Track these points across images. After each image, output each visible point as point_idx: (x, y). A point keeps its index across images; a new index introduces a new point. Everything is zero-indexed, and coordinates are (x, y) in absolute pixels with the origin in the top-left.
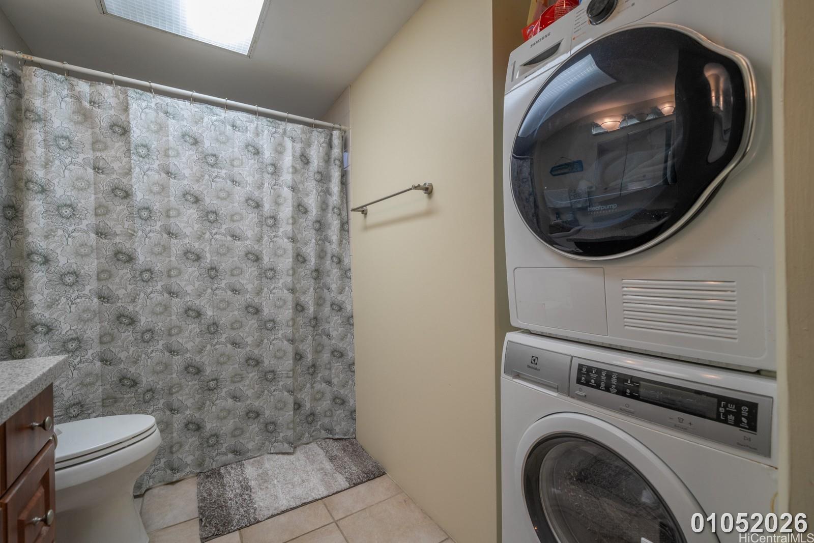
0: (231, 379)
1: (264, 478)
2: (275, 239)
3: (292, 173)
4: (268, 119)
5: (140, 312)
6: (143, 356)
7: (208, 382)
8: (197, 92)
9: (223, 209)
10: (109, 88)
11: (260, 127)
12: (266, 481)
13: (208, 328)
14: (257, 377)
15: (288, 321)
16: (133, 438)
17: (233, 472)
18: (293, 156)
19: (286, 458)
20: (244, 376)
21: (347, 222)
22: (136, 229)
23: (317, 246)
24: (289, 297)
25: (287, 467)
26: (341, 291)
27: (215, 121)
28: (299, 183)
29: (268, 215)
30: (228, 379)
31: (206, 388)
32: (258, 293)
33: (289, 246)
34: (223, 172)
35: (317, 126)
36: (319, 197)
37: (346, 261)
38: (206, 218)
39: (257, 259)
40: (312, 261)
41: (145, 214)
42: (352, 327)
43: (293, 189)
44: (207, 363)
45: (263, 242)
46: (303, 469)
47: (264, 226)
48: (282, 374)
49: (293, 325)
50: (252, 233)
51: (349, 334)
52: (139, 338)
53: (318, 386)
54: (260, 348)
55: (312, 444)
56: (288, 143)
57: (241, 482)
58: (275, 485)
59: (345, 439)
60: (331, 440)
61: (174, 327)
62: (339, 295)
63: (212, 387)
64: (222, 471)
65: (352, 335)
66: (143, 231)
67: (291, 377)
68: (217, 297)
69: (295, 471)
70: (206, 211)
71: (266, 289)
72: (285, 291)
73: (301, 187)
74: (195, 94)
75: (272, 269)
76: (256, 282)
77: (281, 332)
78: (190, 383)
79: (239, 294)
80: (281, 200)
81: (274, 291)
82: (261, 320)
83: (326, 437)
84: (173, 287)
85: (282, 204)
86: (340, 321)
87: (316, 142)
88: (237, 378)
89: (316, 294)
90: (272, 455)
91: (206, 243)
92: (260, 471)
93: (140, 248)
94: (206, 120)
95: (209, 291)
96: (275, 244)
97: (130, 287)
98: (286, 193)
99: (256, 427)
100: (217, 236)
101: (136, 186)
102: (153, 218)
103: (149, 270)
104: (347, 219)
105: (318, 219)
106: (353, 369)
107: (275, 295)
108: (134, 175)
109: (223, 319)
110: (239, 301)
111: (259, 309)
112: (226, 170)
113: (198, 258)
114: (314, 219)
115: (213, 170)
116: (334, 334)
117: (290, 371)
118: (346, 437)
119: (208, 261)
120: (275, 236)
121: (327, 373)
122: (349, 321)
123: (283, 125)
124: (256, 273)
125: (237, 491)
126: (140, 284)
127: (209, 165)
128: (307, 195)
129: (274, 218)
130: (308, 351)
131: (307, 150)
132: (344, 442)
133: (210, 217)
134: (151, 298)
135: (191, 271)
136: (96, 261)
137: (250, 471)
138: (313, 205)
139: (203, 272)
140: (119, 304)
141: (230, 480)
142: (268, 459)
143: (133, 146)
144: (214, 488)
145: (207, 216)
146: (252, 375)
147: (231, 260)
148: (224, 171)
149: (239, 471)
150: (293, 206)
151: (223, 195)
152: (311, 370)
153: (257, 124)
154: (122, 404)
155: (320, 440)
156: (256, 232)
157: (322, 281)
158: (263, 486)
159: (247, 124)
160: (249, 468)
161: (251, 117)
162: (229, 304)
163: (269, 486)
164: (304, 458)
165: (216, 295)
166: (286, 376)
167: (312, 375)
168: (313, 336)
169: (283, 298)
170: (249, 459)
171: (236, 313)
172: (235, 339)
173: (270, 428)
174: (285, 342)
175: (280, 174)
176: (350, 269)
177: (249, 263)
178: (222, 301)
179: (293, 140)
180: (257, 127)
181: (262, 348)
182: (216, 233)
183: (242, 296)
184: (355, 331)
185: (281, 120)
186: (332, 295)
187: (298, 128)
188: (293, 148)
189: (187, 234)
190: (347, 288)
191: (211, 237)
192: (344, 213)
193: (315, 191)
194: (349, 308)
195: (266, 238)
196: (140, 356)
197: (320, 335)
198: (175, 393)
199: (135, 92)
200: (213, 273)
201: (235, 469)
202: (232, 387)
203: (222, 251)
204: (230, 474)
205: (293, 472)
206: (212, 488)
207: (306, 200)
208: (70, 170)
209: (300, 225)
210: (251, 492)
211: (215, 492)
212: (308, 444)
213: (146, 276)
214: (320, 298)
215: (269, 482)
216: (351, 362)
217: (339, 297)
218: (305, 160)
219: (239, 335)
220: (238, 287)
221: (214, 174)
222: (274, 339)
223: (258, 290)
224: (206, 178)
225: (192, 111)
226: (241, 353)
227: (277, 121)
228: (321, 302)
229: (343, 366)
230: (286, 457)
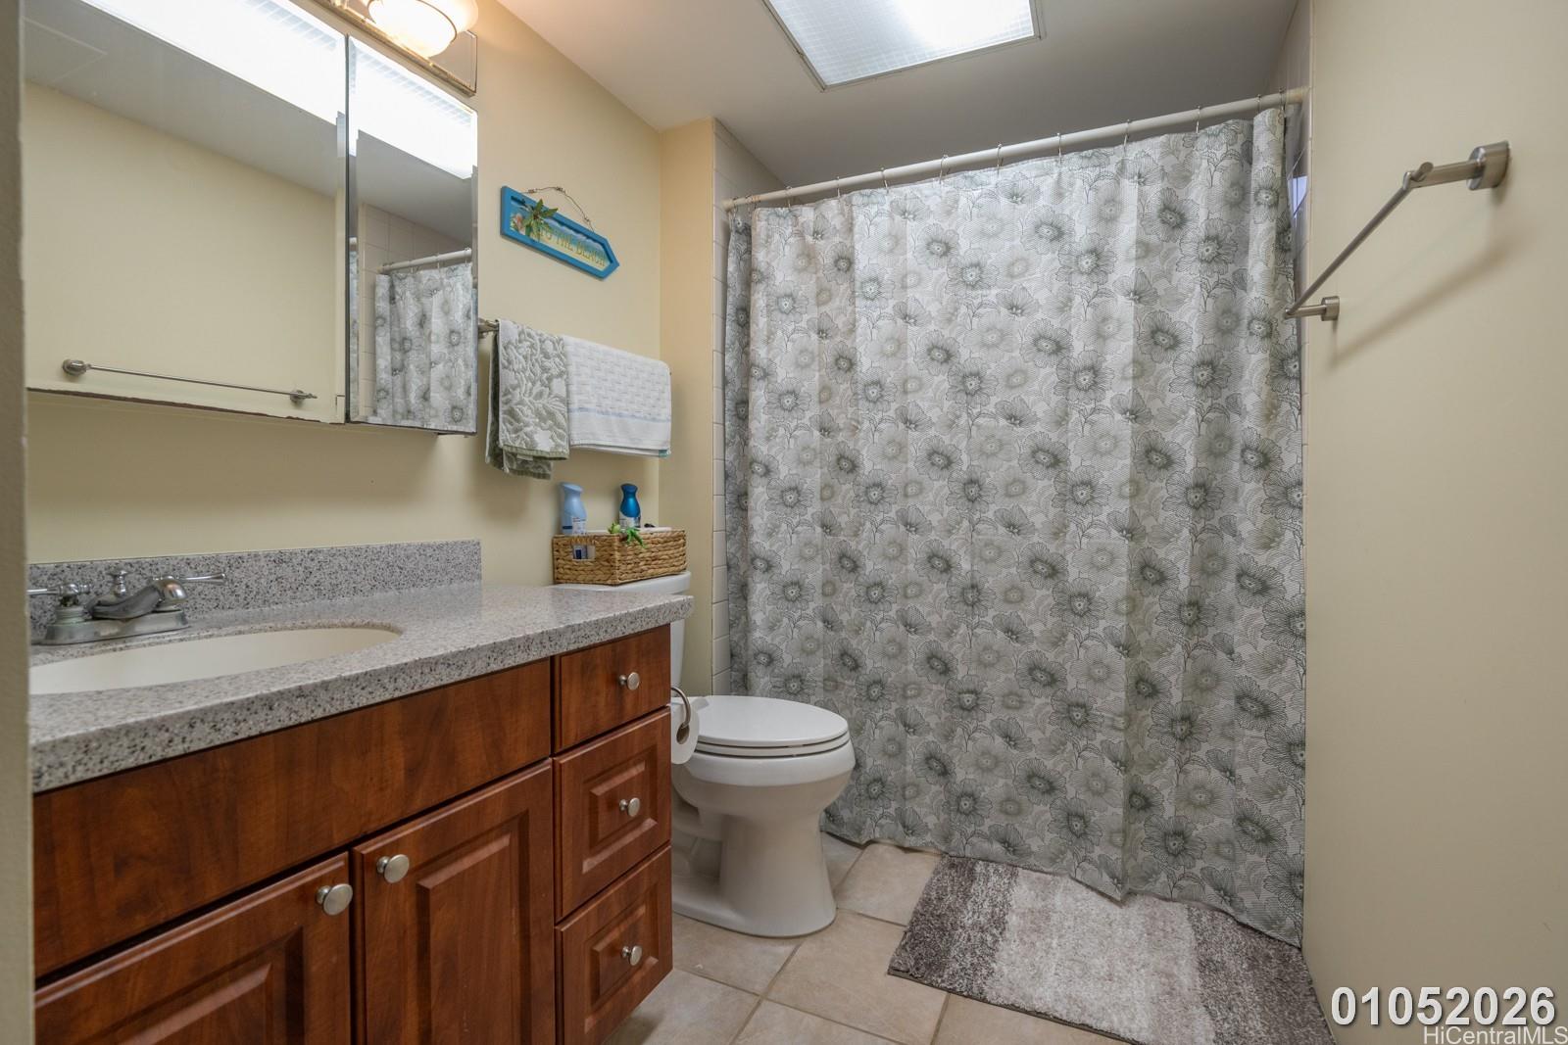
0: (1002, 699)
1: (1040, 921)
2: (1094, 417)
3: (1138, 258)
4: (1084, 153)
5: (865, 553)
6: (869, 624)
7: (960, 693)
8: (950, 156)
9: (993, 365)
10: (833, 202)
11: (1065, 179)
12: (1038, 930)
13: (963, 593)
14: (1049, 708)
15: (1117, 602)
16: (805, 745)
17: (994, 879)
18: (1142, 217)
19: (1103, 906)
20: (1024, 700)
21: (1298, 353)
22: (860, 419)
23: (1204, 425)
24: (1121, 545)
25: (1095, 925)
26: (1269, 541)
27: (979, 198)
28: (1157, 278)
29: (1079, 365)
30: (996, 698)
31: (958, 703)
32: (1055, 534)
33: (1122, 427)
34: (992, 294)
35: (1206, 122)
36: (1210, 301)
37: (1289, 460)
38: (962, 387)
39: (1056, 461)
40: (1189, 464)
41: (873, 392)
42: (1299, 642)
43: (1138, 295)
44: (959, 656)
45: (1070, 424)
46: (1125, 950)
47: (1071, 391)
48: (1103, 716)
49: (1129, 614)
50: (1046, 407)
51: (1291, 662)
52: (862, 594)
53: (1197, 773)
54: (1059, 649)
55: (1177, 905)
56: (1130, 190)
57: (995, 906)
58: (1050, 947)
59: (1270, 937)
60: (1231, 921)
61: (910, 583)
62: (1260, 552)
63: (967, 704)
64: (979, 868)
65: (1301, 663)
66: (870, 420)
67: (1120, 730)
68: (980, 537)
69: (1105, 943)
70: (961, 374)
71: (1073, 527)
72: (1115, 534)
73: (1161, 286)
74: (948, 160)
75: (1087, 484)
76: (1052, 511)
77: (1103, 624)
78: (934, 687)
79: (1018, 533)
80: (1111, 328)
81: (1091, 531)
82: (1062, 592)
83: (1217, 904)
84: (910, 514)
85: (1113, 336)
86: (1261, 621)
87: (1205, 163)
88: (1014, 701)
89: (1197, 545)
90: (1078, 884)
91: (960, 435)
92: (1039, 905)
93: (866, 448)
94: (963, 201)
95: (966, 523)
96: (1095, 427)
97: (853, 511)
98: (1123, 307)
99: (1046, 811)
100: (980, 421)
101: (861, 349)
102: (885, 398)
103: (878, 485)
104: (1295, 344)
105: (1208, 357)
106: (1301, 759)
107: (1092, 541)
108: (859, 331)
109: (990, 579)
110: (1019, 548)
111: (1058, 567)
112: (999, 288)
113: (949, 463)
114: (1195, 359)
115: (974, 293)
116: (1244, 651)
117: (1120, 716)
118: (1269, 933)
119: (964, 468)
120: (1094, 411)
121: (1225, 747)
122: (1291, 623)
123: (1115, 154)
124: (1052, 491)
125: (981, 919)
126: (866, 507)
127: (967, 285)
128: (1179, 302)
129: (1094, 370)
130: (1172, 679)
131: (1181, 194)
132: (1263, 943)
133: (969, 386)
134: (882, 532)
135: (938, 487)
136: (819, 471)
137: (1023, 893)
138: (1193, 325)
139: (957, 488)
140: (842, 538)
141: (982, 891)
142: (1065, 889)
143: (858, 284)
144: (952, 892)
145: (963, 383)
146: (1041, 702)
147: (1006, 465)
148: (994, 291)
149: (1004, 883)
150: (1138, 336)
151: (992, 338)
152: (1179, 729)
153: (1060, 174)
154: (842, 693)
155: (1200, 904)
156: (1053, 405)
157: (1219, 514)
158: (1028, 936)
159: (1038, 181)
160: (1024, 887)
161: (1047, 162)
162: (1000, 551)
163: (1037, 944)
164: (1140, 927)
165: (979, 533)
166: (1110, 723)
167: (1182, 740)
168: (1185, 647)
169: (1109, 548)
170: (1031, 870)
171: (1013, 570)
172: (1010, 623)
173: (1075, 824)
174: (1111, 649)
175: (1109, 268)
176: (1300, 483)
177: (1039, 471)
178: (988, 544)
179: (1141, 179)
180: (1059, 181)
181: (1063, 652)
182: (979, 415)
183: (1024, 538)
184: (1309, 656)
185: (1113, 145)
186: (1242, 550)
187: (1153, 146)
188: (1142, 197)
189: (934, 421)
190: (1288, 535)
191: (971, 423)
192: (1288, 329)
193: (1198, 288)
194: (1292, 589)
195: (1075, 416)
196: (864, 624)
197: (1211, 648)
198: (911, 697)
199: (863, 195)
200: (973, 490)
201: (1000, 875)
202: (1005, 715)
203: (988, 448)
204: (987, 880)
205: (1101, 944)
206: (949, 889)
207: (1175, 316)
208: (794, 341)
209: (1159, 378)
210: (1001, 933)
211: (950, 899)
212: (1166, 900)
213: (875, 494)
214: (1212, 555)
215: (1042, 936)
216: (1296, 738)
217: (1262, 558)
218: (1173, 217)
219: (1018, 616)
220: (1017, 519)
221: (977, 302)
222: (1088, 637)
223: (1057, 528)
224: (962, 312)
225: (943, 195)
226: (1020, 651)
227: (1103, 150)
228: (1212, 565)
229: (1271, 743)
230: (1104, 903)
